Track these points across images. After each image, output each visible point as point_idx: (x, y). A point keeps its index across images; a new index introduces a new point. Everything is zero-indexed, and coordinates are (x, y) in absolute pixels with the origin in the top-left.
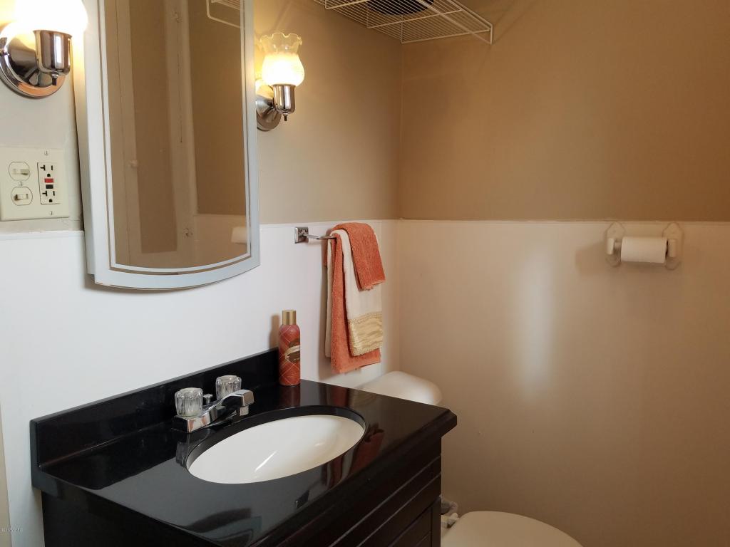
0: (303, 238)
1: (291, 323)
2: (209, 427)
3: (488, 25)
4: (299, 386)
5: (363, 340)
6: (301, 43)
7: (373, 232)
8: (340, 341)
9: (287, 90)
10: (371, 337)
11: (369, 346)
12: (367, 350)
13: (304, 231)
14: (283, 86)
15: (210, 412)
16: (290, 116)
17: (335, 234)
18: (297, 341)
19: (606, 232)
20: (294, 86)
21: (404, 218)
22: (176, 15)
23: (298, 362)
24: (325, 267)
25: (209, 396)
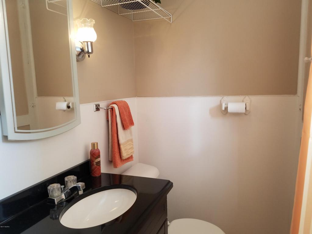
0: (98, 109)
1: (96, 148)
2: (65, 201)
3: (170, 15)
4: (100, 176)
5: (127, 152)
6: (94, 23)
7: (128, 104)
8: (116, 154)
9: (89, 44)
10: (130, 150)
11: (129, 154)
12: (128, 156)
13: (98, 106)
14: (87, 42)
15: (65, 194)
16: (91, 55)
17: (112, 106)
18: (99, 156)
19: (221, 101)
20: (92, 42)
21: (138, 97)
22: (23, 5)
23: (99, 166)
24: (108, 121)
25: (63, 186)
